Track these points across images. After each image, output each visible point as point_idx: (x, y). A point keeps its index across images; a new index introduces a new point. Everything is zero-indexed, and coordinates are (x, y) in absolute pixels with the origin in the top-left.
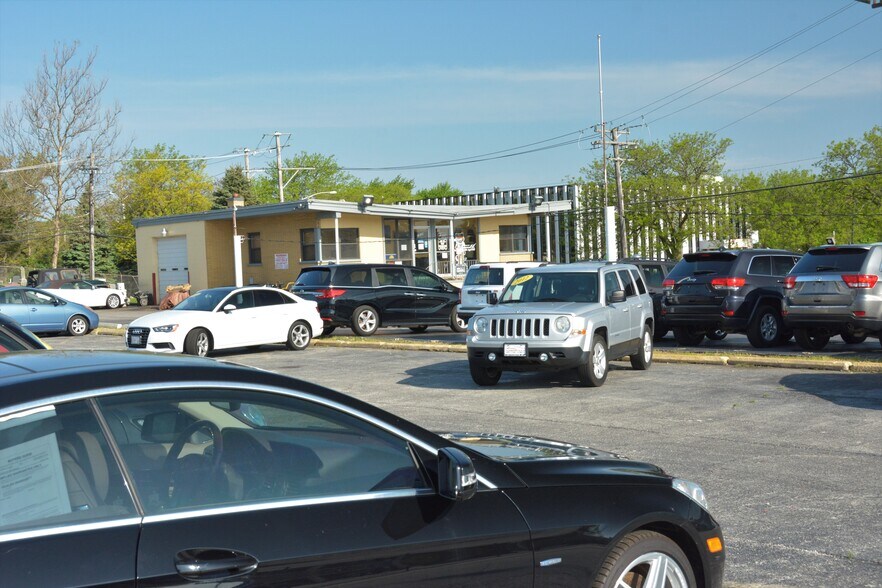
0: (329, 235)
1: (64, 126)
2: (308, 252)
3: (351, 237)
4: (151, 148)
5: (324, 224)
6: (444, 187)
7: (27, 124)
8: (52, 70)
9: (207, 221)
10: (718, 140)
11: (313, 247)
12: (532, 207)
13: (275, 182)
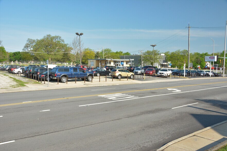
0: (108, 62)
1: (77, 45)
2: (106, 64)
3: (110, 62)
4: (87, 48)
5: (108, 61)
6: (128, 53)
7: (72, 45)
8: (76, 38)
9: (96, 60)
10: (158, 51)
11: (106, 63)
12: (129, 60)
13: (103, 52)
